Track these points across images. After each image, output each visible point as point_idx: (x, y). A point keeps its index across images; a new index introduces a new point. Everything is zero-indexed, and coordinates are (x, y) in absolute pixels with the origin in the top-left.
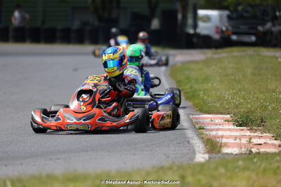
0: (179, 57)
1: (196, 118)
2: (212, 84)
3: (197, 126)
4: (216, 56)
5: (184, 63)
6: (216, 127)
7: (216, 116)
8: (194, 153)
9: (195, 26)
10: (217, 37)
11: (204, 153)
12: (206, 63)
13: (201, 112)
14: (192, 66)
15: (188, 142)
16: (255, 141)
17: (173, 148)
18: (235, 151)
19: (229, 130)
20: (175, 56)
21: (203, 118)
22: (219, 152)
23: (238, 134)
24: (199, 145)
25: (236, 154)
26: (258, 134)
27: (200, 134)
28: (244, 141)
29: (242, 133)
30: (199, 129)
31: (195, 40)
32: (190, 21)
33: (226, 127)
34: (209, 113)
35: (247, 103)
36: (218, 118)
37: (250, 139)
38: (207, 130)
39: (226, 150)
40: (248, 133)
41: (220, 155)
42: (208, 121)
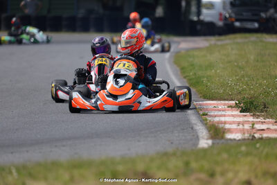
0: (183, 44)
1: (200, 105)
2: (216, 71)
3: (201, 113)
4: (219, 43)
5: (188, 50)
6: (220, 113)
7: (219, 102)
8: (198, 138)
9: (199, 13)
10: (220, 24)
11: (207, 139)
12: (209, 49)
13: (204, 98)
14: (196, 53)
15: (192, 128)
16: (258, 126)
17: (177, 135)
18: (238, 136)
19: (233, 116)
20: (179, 43)
21: (206, 104)
22: (223, 137)
23: (241, 119)
24: (202, 132)
25: (239, 140)
26: (261, 119)
27: (204, 120)
28: (247, 127)
29: (246, 119)
30: (203, 115)
31: (199, 27)
32: (194, 9)
33: (229, 113)
34: (213, 100)
35: (250, 89)
36: (221, 104)
37: (253, 125)
38: (211, 116)
39: (229, 136)
40: (251, 119)
41: (223, 141)
42: (211, 107)
